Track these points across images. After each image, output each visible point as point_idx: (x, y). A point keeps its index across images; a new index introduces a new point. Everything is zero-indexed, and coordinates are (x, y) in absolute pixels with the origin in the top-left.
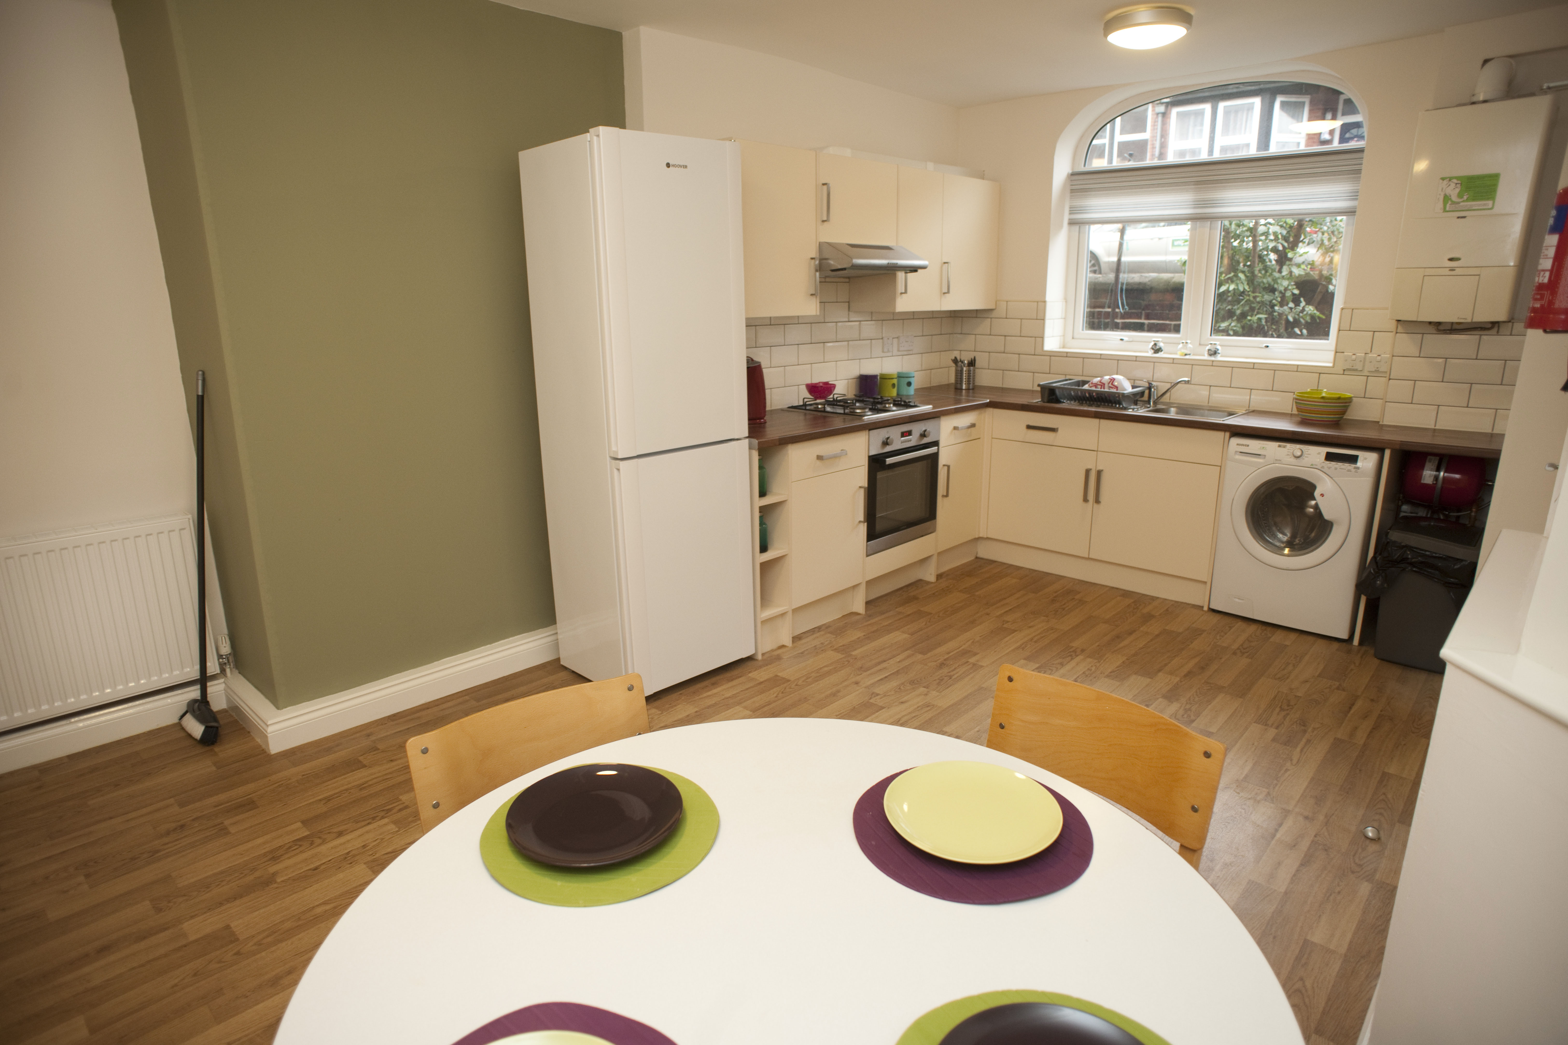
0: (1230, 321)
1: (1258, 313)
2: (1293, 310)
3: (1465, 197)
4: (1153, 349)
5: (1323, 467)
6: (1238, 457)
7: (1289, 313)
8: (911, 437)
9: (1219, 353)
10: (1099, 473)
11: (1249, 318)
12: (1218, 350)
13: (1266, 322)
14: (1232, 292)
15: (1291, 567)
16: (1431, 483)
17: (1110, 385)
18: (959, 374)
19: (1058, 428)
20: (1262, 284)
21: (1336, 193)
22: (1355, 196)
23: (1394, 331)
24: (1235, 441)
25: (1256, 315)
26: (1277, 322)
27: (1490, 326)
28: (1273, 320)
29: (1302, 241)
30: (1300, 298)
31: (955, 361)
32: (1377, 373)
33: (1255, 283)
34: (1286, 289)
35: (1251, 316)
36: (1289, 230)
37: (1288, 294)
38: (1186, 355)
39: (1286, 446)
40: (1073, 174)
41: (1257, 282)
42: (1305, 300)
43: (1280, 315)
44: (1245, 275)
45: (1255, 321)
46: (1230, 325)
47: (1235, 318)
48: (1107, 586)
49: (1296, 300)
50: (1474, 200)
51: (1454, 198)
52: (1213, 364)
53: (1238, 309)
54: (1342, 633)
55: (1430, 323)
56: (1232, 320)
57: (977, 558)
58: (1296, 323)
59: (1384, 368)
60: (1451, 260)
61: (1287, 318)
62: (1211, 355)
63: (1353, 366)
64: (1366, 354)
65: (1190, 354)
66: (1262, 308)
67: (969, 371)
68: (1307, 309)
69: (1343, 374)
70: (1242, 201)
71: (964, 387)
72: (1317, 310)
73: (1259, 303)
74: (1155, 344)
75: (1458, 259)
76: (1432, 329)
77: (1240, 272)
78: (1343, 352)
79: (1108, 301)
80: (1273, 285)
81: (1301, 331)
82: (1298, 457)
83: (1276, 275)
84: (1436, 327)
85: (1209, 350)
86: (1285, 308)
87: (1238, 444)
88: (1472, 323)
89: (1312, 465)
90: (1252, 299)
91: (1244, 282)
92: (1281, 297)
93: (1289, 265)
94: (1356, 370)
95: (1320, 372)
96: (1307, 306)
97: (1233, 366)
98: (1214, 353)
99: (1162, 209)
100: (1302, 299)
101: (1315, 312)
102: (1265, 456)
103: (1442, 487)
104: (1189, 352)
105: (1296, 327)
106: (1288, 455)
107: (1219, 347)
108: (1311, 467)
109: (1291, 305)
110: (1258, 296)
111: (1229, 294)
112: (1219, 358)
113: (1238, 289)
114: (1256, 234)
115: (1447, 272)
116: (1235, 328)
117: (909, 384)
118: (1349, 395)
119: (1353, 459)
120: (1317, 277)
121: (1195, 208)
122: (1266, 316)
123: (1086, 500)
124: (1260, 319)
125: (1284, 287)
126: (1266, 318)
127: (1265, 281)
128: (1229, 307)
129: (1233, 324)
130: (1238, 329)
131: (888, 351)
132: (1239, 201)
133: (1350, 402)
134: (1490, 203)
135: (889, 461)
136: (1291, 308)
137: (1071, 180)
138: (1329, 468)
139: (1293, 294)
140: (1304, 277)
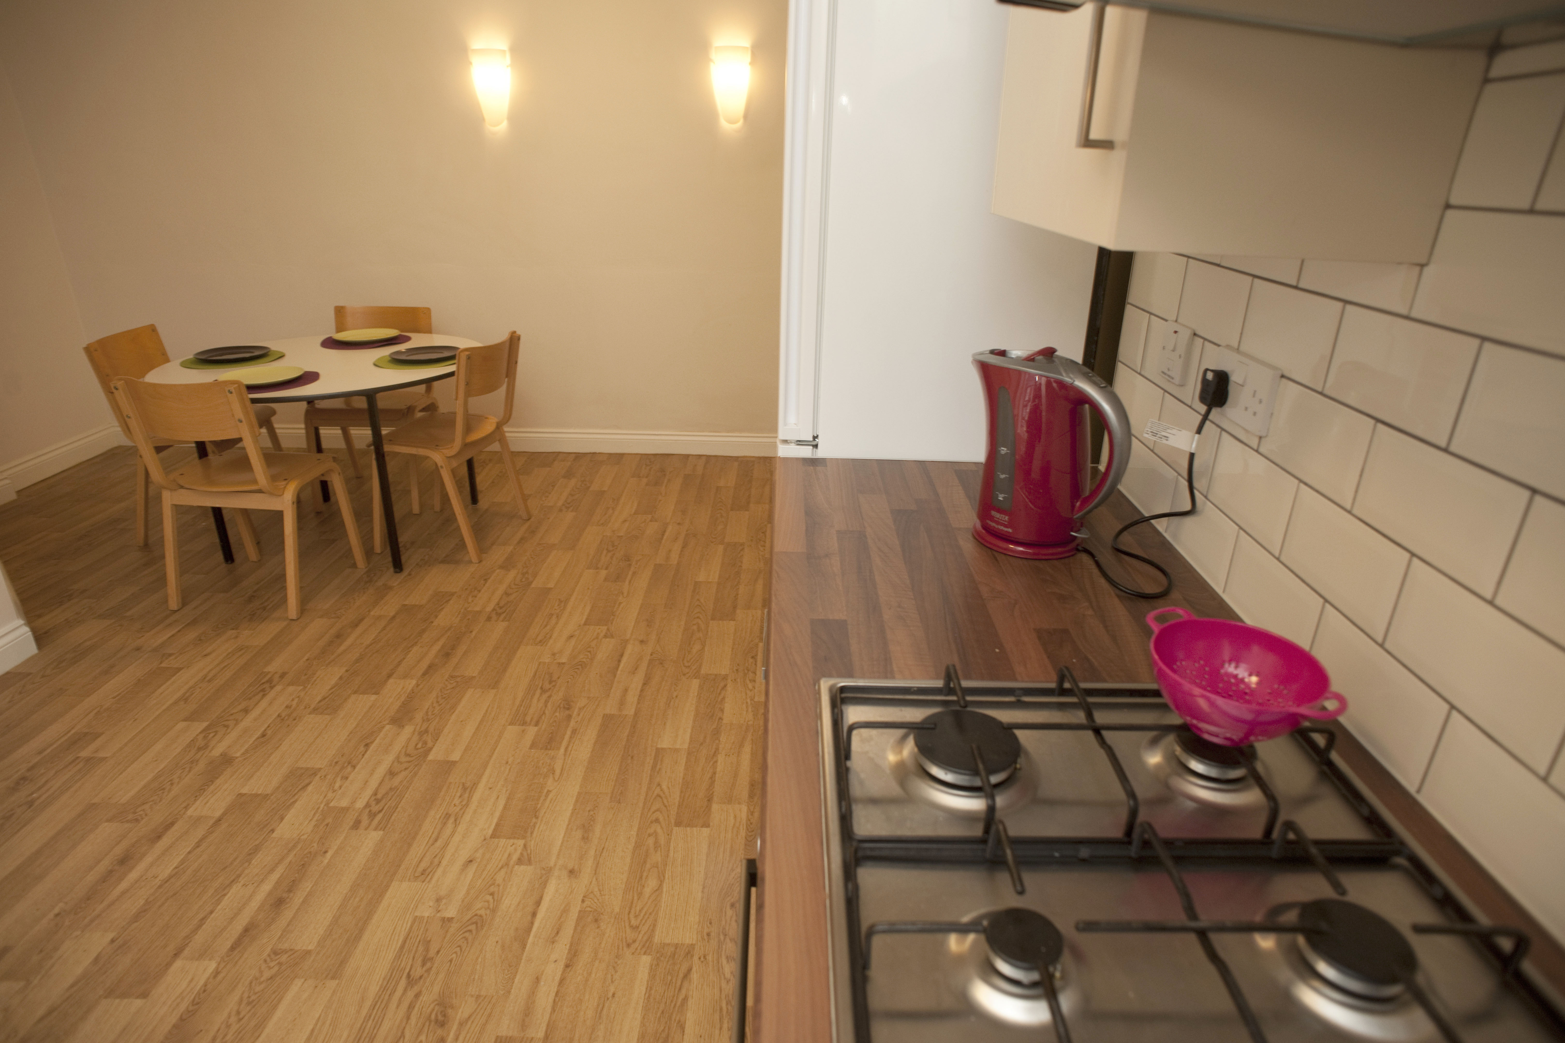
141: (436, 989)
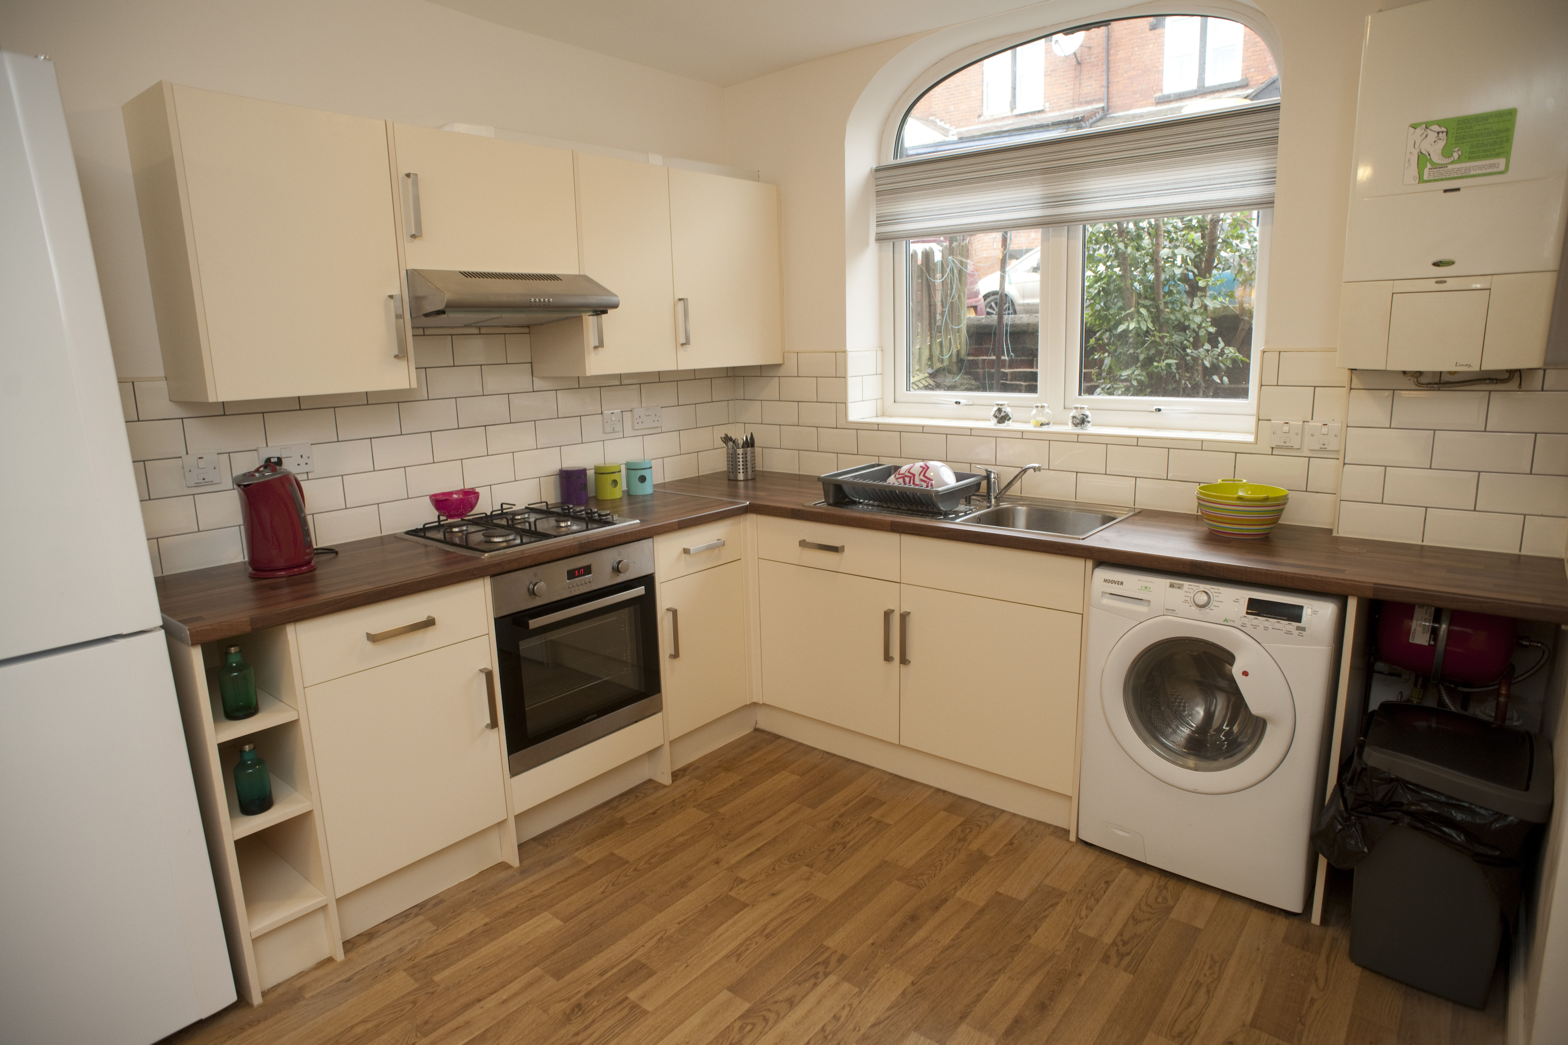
0: (1134, 368)
1: (1167, 358)
2: (1209, 353)
3: (1456, 155)
4: (996, 417)
5: (1244, 625)
6: (1107, 601)
7: (1206, 356)
8: (590, 575)
9: (1089, 422)
10: (904, 617)
11: (1155, 364)
12: (1087, 417)
13: (1177, 369)
14: (1133, 332)
15: (1200, 790)
16: (1427, 644)
17: (922, 477)
18: (732, 458)
19: (843, 547)
20: (1170, 322)
21: (1244, 175)
22: (1271, 178)
23: (1347, 384)
24: (1102, 574)
25: (1163, 361)
26: (1192, 367)
27: (1507, 376)
28: (1186, 366)
29: (1215, 267)
30: (1218, 337)
31: (727, 439)
32: (1323, 452)
33: (1162, 320)
34: (1200, 327)
35: (1159, 362)
36: (1198, 253)
37: (1202, 333)
38: (1042, 425)
39: (1182, 585)
40: (878, 170)
41: (1163, 318)
42: (1223, 341)
43: (1195, 359)
44: (1148, 310)
45: (1164, 368)
46: (1133, 372)
47: (1139, 364)
48: (931, 787)
49: (1212, 340)
50: (1471, 159)
51: (1437, 159)
52: (1078, 439)
53: (1142, 353)
54: (1294, 903)
55: (1404, 373)
56: (1136, 367)
57: (756, 730)
58: (1215, 369)
59: (1333, 445)
60: (1437, 264)
61: (1203, 363)
62: (1076, 425)
63: (1285, 442)
64: (1304, 422)
65: (1048, 424)
66: (1171, 351)
67: (745, 454)
68: (1226, 351)
69: (1272, 454)
70: (1107, 194)
71: (741, 476)
72: (1239, 352)
73: (1167, 344)
74: (999, 410)
75: (1450, 263)
76: (1410, 382)
77: (1141, 307)
78: (1270, 420)
79: (991, 347)
80: (1184, 322)
81: (1221, 380)
82: (1203, 606)
83: (1187, 309)
84: (1415, 379)
85: (1074, 417)
86: (1201, 350)
87: (1105, 581)
88: (1481, 372)
89: (1226, 620)
90: (1158, 340)
91: (1147, 320)
92: (1194, 338)
93: (1202, 296)
94: (1291, 448)
95: (1236, 451)
96: (1227, 347)
97: (1107, 443)
98: (1082, 421)
99: (999, 213)
100: (1220, 339)
101: (1237, 354)
102: (1149, 601)
103: (1446, 651)
104: (1045, 420)
105: (1214, 375)
106: (1186, 601)
107: (1087, 413)
108: (1225, 623)
109: (1207, 346)
110: (1166, 337)
111: (1130, 335)
112: (1090, 429)
113: (1140, 328)
114: (1158, 259)
115: (1431, 285)
116: (1139, 378)
117: (643, 479)
118: (1282, 491)
119: (1293, 614)
120: (1237, 312)
121: (1043, 208)
122: (1176, 361)
123: (888, 658)
124: (1169, 365)
125: (1197, 324)
126: (1176, 363)
127: (1172, 317)
128: (1131, 351)
129: (1136, 373)
130: (1143, 378)
131: (614, 431)
132: (1104, 194)
133: (1285, 504)
134: (1501, 162)
135: (534, 623)
136: (1208, 351)
137: (876, 179)
138: (1255, 627)
139: (1210, 333)
140: (1223, 312)
141: (563, 1032)
